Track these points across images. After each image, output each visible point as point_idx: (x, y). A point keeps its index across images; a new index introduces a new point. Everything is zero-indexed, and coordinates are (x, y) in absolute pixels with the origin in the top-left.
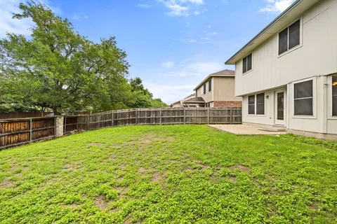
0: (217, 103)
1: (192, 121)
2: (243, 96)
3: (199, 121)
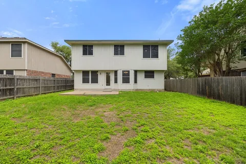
0: (30, 72)
1: (24, 93)
2: (76, 71)
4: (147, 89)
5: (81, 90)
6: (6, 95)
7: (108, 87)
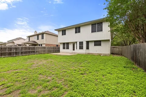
0: (46, 45)
1: (39, 53)
2: (61, 43)
3: (42, 52)
4: (95, 54)
5: (63, 52)
6: (32, 53)
7: (74, 51)
